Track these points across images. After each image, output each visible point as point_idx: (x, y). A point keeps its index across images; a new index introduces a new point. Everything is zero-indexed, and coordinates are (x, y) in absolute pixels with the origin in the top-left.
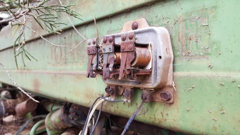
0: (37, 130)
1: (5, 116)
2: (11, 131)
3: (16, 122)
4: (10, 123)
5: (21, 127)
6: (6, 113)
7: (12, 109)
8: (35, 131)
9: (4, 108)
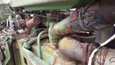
0: (41, 37)
1: (20, 29)
2: (24, 38)
3: (25, 33)
4: (22, 33)
5: (30, 36)
6: (20, 27)
7: (23, 25)
8: (40, 37)
9: (18, 24)
